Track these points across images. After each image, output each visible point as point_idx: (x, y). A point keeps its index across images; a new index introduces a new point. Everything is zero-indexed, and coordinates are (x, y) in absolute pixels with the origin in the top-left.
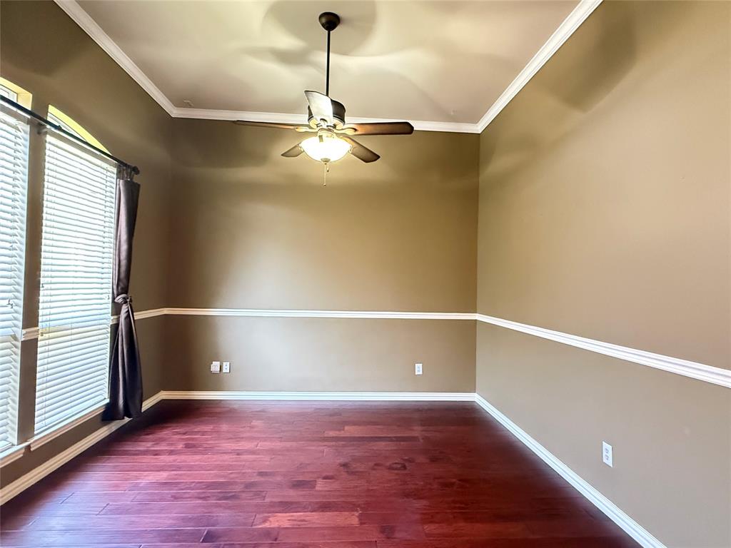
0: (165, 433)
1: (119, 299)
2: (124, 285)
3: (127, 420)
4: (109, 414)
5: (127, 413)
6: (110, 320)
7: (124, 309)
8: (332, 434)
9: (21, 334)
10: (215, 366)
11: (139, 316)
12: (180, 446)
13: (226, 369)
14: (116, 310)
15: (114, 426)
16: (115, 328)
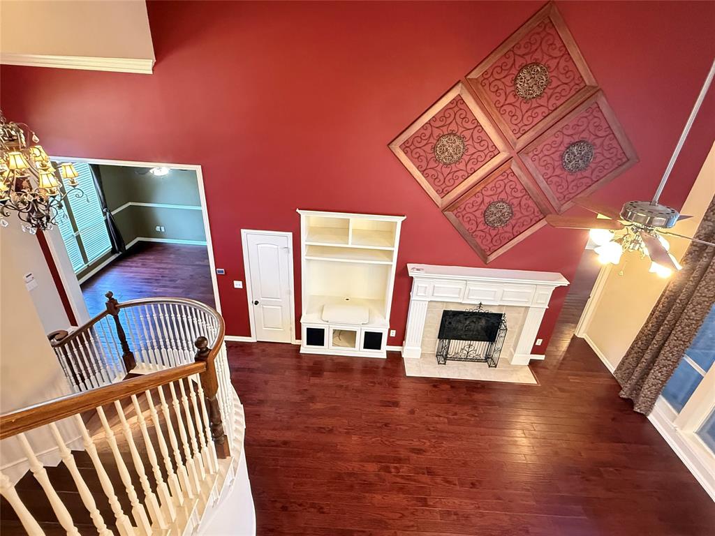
0: (136, 259)
1: (104, 210)
2: (105, 205)
3: (121, 253)
4: (113, 251)
5: (120, 250)
6: (104, 218)
7: (108, 214)
8: (197, 263)
9: (75, 234)
10: (158, 228)
11: (113, 213)
12: (139, 265)
13: (163, 230)
14: (105, 214)
15: (117, 255)
16: (106, 221)
